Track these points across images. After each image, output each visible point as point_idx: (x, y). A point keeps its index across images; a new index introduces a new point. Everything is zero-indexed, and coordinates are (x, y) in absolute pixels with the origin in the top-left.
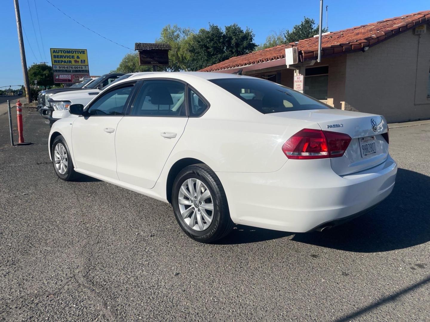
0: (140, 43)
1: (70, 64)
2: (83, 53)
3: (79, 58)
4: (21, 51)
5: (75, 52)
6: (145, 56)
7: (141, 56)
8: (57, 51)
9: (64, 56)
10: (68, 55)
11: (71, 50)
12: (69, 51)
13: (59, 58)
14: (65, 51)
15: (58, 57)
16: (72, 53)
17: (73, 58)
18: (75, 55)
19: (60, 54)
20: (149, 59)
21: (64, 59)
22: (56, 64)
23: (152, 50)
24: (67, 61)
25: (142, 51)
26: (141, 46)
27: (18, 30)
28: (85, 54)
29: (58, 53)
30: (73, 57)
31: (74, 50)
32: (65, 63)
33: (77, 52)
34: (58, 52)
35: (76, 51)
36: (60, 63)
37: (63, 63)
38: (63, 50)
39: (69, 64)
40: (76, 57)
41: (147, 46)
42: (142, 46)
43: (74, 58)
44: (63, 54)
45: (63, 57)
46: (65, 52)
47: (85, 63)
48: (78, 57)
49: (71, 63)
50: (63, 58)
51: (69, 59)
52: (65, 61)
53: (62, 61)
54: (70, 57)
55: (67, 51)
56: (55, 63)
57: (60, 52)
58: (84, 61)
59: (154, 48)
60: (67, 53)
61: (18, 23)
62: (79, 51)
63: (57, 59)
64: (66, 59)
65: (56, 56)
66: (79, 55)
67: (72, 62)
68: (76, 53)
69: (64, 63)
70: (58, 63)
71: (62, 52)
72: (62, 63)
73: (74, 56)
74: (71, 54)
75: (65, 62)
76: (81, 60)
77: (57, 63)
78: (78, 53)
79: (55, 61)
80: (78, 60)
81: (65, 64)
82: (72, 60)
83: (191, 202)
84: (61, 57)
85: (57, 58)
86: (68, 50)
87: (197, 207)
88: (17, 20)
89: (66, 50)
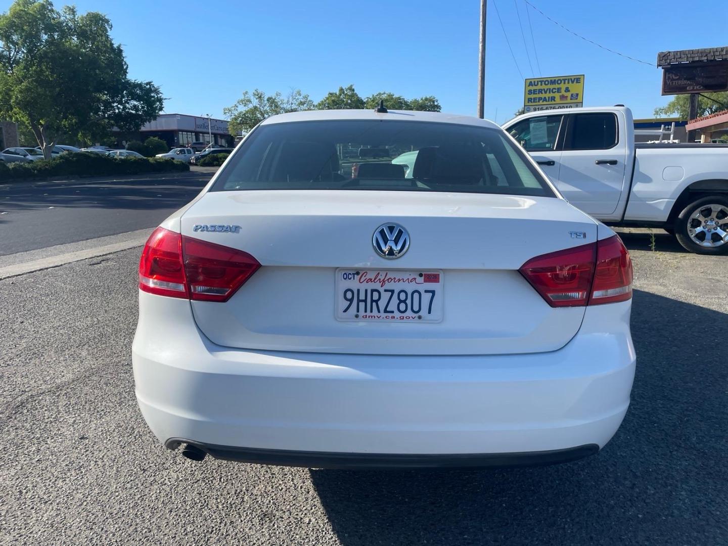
0: (669, 52)
1: (553, 102)
2: (577, 82)
3: (569, 91)
4: (479, 88)
5: (563, 81)
6: (676, 75)
7: (667, 75)
8: (535, 82)
9: (544, 89)
10: (551, 87)
11: (557, 79)
12: (553, 82)
13: (536, 94)
14: (548, 81)
15: (535, 92)
16: (558, 84)
17: (558, 92)
18: (563, 87)
19: (539, 87)
20: (683, 82)
21: (543, 96)
22: (530, 104)
23: (693, 62)
24: (549, 98)
25: (669, 66)
26: (669, 58)
27: (480, 55)
28: (580, 82)
29: (535, 85)
30: (559, 90)
31: (561, 78)
32: (545, 102)
33: (567, 81)
34: (536, 84)
35: (565, 80)
36: (536, 102)
37: (541, 101)
38: (545, 80)
39: (550, 103)
40: (565, 89)
41: (683, 56)
42: (672, 56)
43: (561, 92)
44: (544, 87)
45: (543, 92)
46: (547, 83)
47: (577, 99)
48: (567, 90)
49: (555, 101)
50: (542, 93)
51: (552, 95)
52: (545, 98)
53: (540, 99)
54: (554, 91)
55: (551, 81)
56: (528, 102)
57: (540, 83)
58: (577, 95)
59: (697, 59)
60: (551, 84)
61: (481, 45)
62: (571, 79)
63: (533, 96)
64: (547, 95)
65: (532, 90)
66: (570, 86)
67: (555, 99)
68: (564, 83)
69: (543, 101)
70: (534, 102)
71: (543, 83)
72: (539, 102)
73: (561, 88)
74: (557, 86)
75: (545, 99)
76: (572, 95)
77: (532, 102)
78: (568, 83)
79: (530, 100)
80: (566, 94)
81: (545, 103)
82: (557, 95)
84: (540, 91)
85: (534, 94)
86: (553, 79)
88: (481, 40)
89: (549, 79)
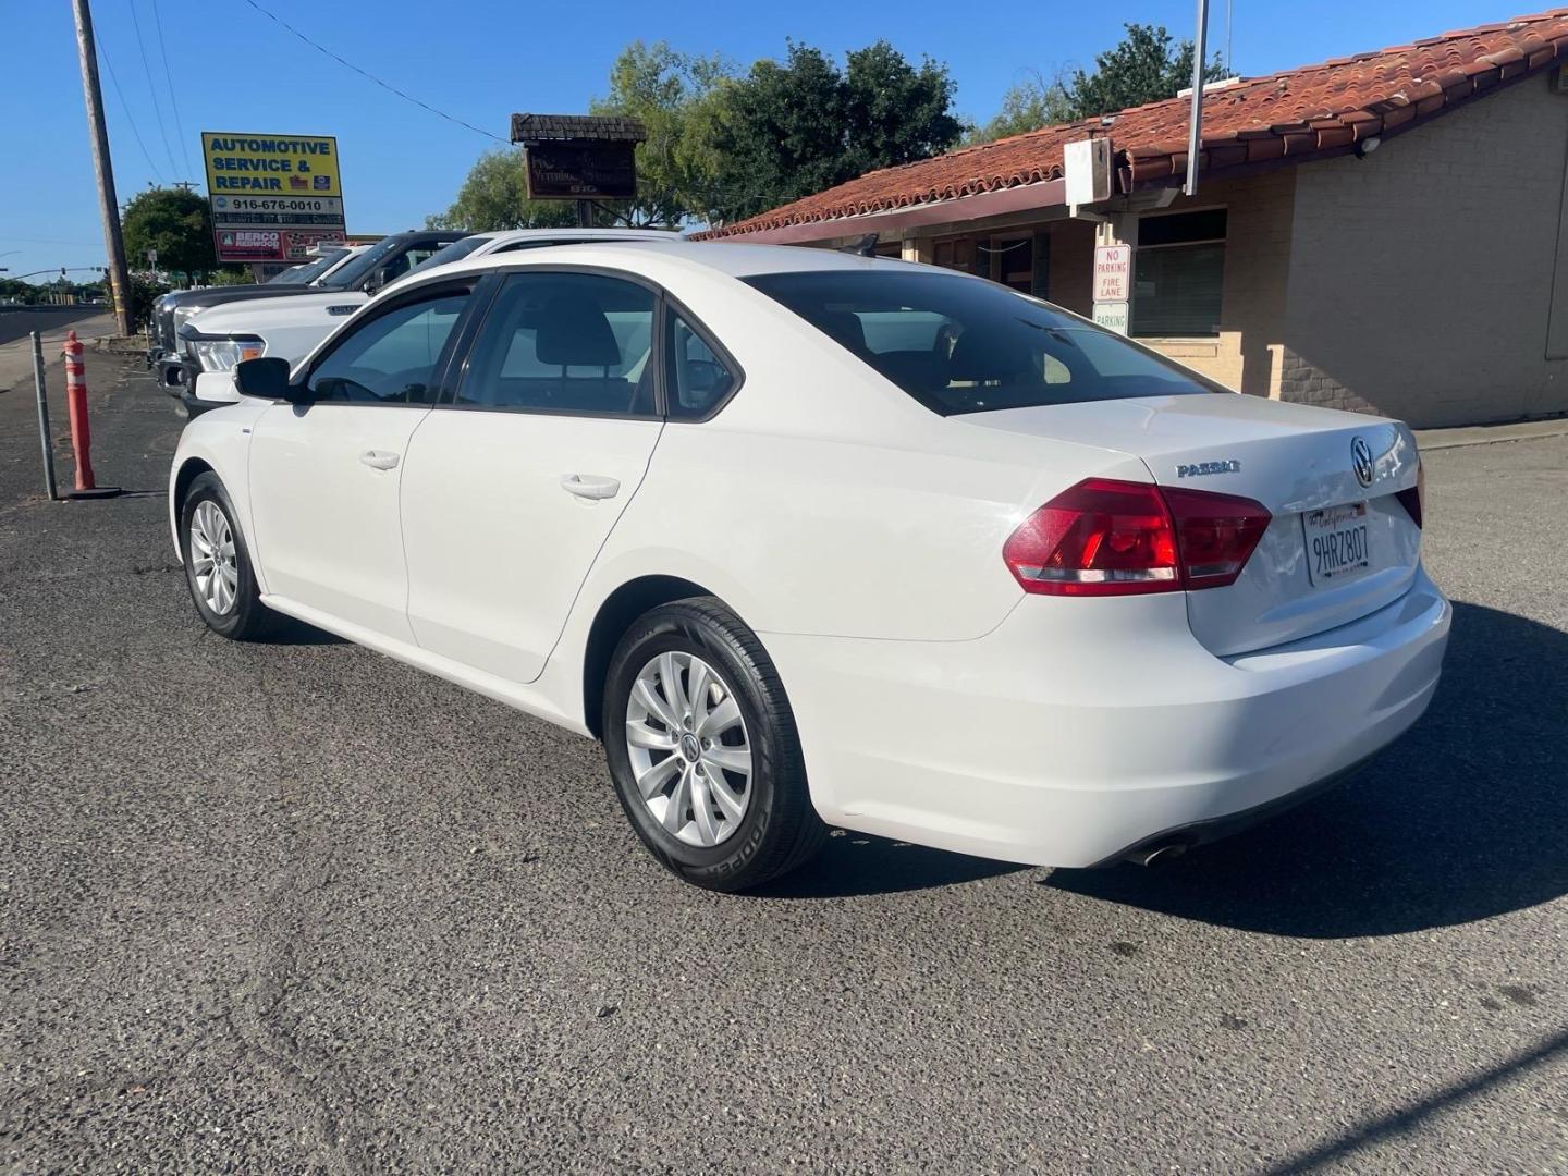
0: (531, 116)
1: (276, 191)
2: (322, 152)
3: (307, 169)
4: (94, 143)
5: (291, 146)
6: (550, 163)
7: (534, 161)
8: (225, 141)
9: (251, 161)
10: (268, 156)
11: (277, 140)
12: (268, 144)
13: (235, 168)
14: (256, 142)
15: (229, 164)
16: (281, 151)
17: (284, 170)
18: (294, 158)
19: (237, 154)
20: (561, 177)
21: (251, 174)
22: (223, 190)
23: (575, 140)
24: (265, 180)
25: (536, 144)
26: (534, 126)
27: (83, 63)
28: (328, 153)
29: (228, 149)
30: (285, 166)
31: (287, 140)
32: (257, 189)
33: (299, 148)
34: (230, 146)
35: (295, 145)
36: (238, 187)
37: (248, 187)
38: (249, 138)
39: (269, 192)
40: (298, 165)
41: (556, 127)
42: (536, 126)
43: (290, 170)
44: (248, 154)
45: (249, 165)
46: (254, 146)
47: (328, 188)
48: (303, 167)
49: (279, 188)
50: (247, 169)
51: (270, 174)
52: (256, 180)
53: (245, 181)
54: (274, 165)
55: (264, 143)
56: (219, 187)
57: (238, 145)
58: (327, 179)
59: (580, 135)
60: (264, 151)
61: (81, 39)
62: (309, 144)
63: (226, 173)
64: (261, 174)
65: (221, 160)
66: (309, 158)
67: (281, 185)
68: (295, 151)
69: (253, 187)
70: (232, 187)
71: (246, 146)
72: (244, 187)
73: (289, 161)
74: (279, 156)
75: (256, 183)
76: (316, 178)
77: (226, 187)
78: (304, 151)
79: (220, 182)
80: (303, 176)
81: (257, 191)
82: (284, 177)
83: (670, 738)
84: (243, 164)
85: (229, 168)
86: (268, 140)
87: (691, 759)
88: (80, 28)
89: (259, 140)
